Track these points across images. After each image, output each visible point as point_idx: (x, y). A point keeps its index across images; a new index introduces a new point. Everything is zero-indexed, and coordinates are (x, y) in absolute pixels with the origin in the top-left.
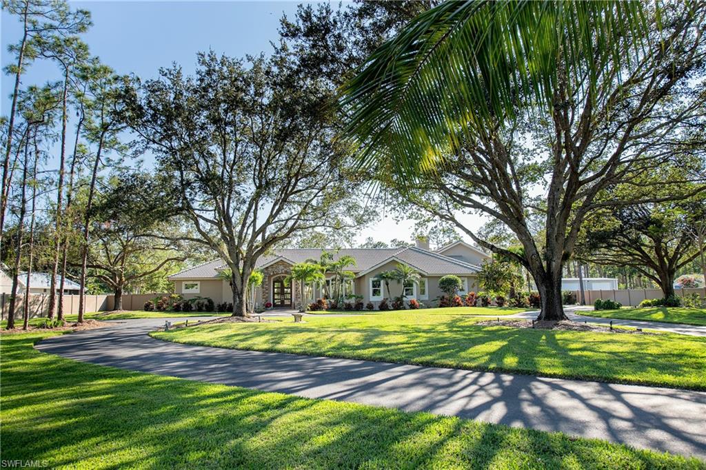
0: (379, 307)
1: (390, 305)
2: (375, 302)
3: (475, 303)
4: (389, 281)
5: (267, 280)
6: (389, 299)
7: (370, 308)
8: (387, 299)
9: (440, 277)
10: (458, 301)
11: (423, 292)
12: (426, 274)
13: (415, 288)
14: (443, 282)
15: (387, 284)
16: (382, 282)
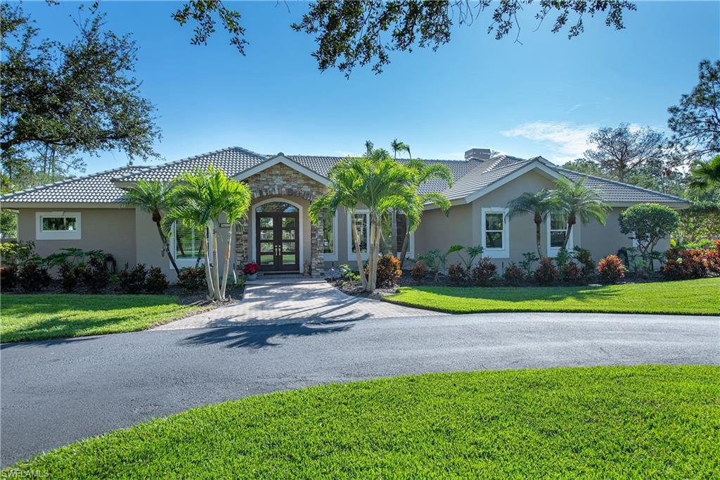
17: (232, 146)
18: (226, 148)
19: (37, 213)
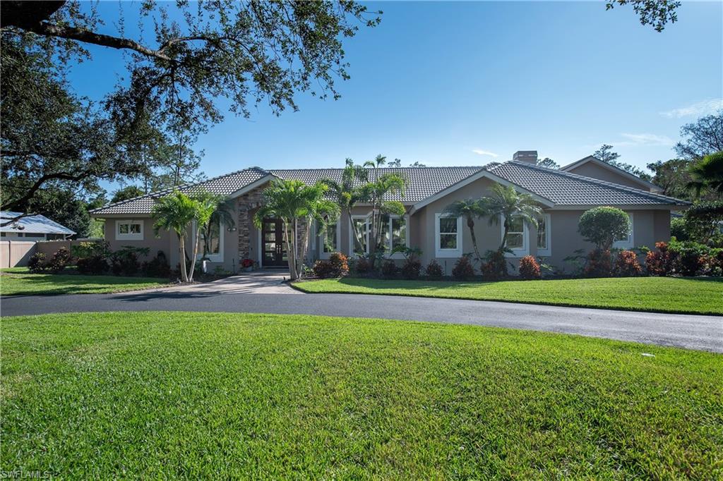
0: (454, 273)
1: (477, 266)
2: (446, 261)
3: (668, 269)
4: (476, 218)
5: (246, 218)
6: (475, 256)
7: (435, 276)
8: (470, 254)
9: (584, 211)
10: (628, 261)
11: (540, 241)
12: (551, 205)
13: (526, 234)
14: (590, 221)
15: (471, 224)
16: (460, 221)
17: (252, 166)
18: (247, 168)
19: (117, 222)
